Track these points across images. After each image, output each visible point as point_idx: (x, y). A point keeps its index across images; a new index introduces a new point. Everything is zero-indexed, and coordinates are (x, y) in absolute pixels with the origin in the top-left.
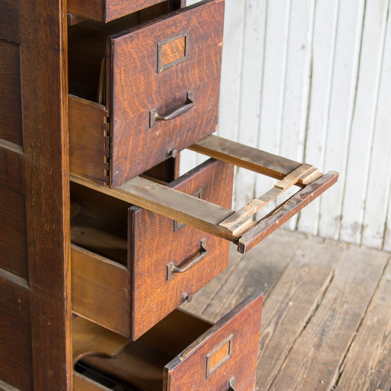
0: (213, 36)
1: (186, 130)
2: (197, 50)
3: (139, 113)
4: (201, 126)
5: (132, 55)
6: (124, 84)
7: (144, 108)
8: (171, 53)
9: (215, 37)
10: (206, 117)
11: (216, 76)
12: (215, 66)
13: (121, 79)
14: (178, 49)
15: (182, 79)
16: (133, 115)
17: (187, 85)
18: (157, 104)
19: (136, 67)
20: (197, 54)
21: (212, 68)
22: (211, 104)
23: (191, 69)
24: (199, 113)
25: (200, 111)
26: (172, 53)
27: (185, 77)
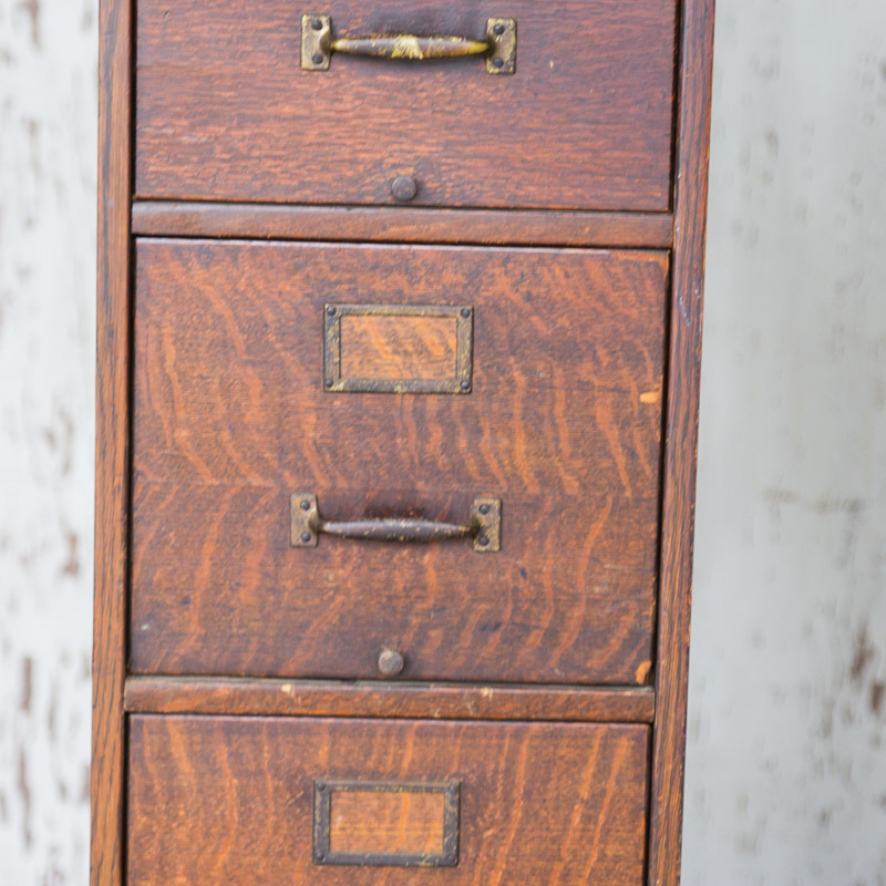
0: (605, 361)
1: (473, 619)
2: (521, 379)
3: (240, 482)
4: (552, 635)
5: (207, 303)
6: (174, 377)
7: (264, 475)
8: (389, 349)
9: (614, 367)
10: (578, 612)
11: (628, 493)
12: (621, 461)
13: (162, 360)
14: (422, 350)
15: (447, 448)
16: (215, 482)
17: (476, 476)
18: (324, 483)
19: (225, 345)
20: (520, 393)
21: (605, 464)
22: (605, 578)
23: (494, 432)
24: (541, 585)
25: (547, 582)
26: (396, 352)
27: (462, 443)
